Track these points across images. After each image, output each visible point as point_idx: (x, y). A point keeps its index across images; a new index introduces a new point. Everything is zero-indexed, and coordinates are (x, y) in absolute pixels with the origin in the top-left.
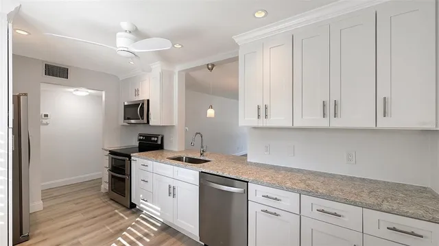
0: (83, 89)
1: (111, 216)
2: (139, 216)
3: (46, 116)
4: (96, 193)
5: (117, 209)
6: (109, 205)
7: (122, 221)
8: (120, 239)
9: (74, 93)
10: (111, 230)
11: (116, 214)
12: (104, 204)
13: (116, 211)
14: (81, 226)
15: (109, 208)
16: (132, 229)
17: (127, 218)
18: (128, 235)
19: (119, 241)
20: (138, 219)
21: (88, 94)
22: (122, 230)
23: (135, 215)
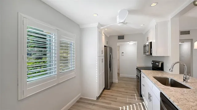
0: (132, 42)
1: (132, 95)
2: (142, 102)
3: (123, 53)
4: (134, 84)
5: (136, 94)
6: (135, 91)
7: (134, 100)
8: (128, 106)
9: (130, 44)
10: (128, 101)
11: (134, 96)
12: (133, 89)
13: (135, 94)
14: (121, 93)
15: (134, 92)
16: (135, 106)
17: (137, 100)
18: (131, 107)
19: (127, 107)
20: (141, 103)
21: (133, 43)
22: (131, 104)
23: (141, 101)
